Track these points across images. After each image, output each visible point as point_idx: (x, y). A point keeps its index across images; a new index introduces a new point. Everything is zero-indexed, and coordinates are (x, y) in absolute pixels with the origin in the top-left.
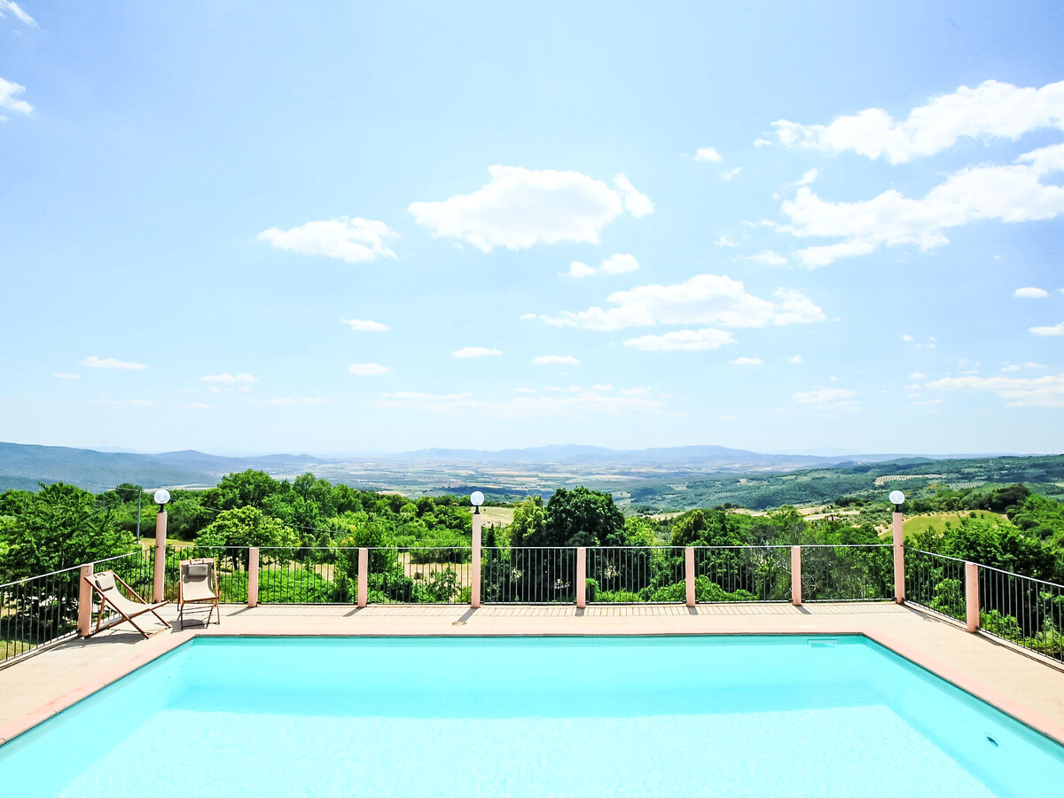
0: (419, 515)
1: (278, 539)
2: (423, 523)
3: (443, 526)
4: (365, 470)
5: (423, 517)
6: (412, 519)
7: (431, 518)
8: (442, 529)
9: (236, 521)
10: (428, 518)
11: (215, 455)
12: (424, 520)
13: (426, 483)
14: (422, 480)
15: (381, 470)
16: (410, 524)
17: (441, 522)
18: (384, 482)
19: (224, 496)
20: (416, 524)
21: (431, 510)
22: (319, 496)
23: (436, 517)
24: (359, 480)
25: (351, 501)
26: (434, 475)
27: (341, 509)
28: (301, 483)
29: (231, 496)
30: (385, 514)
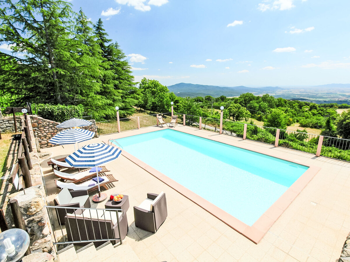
0: (310, 110)
1: (244, 113)
2: (311, 113)
3: (320, 115)
4: (300, 92)
5: (311, 111)
6: (306, 111)
7: (315, 111)
8: (319, 116)
9: (234, 107)
10: (313, 111)
11: (249, 87)
12: (312, 112)
13: (327, 98)
14: (325, 97)
15: (307, 92)
16: (305, 113)
17: (319, 113)
18: (307, 97)
19: (240, 100)
20: (307, 113)
21: (316, 109)
22: (269, 102)
23: (318, 111)
24: (297, 96)
25: (282, 104)
26: (332, 95)
27: (278, 106)
28: (264, 97)
29: (241, 100)
30: (295, 109)
